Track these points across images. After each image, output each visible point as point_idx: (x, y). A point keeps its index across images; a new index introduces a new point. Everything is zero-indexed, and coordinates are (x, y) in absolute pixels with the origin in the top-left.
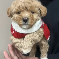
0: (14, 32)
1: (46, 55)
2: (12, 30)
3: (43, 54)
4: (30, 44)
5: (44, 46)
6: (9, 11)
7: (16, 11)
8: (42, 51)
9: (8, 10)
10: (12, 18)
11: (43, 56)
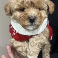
0: (14, 34)
1: (49, 55)
2: (11, 30)
3: (45, 55)
4: (37, 49)
5: (46, 46)
6: (8, 7)
7: (18, 7)
8: (44, 51)
9: (6, 6)
10: (11, 17)
11: (46, 56)
